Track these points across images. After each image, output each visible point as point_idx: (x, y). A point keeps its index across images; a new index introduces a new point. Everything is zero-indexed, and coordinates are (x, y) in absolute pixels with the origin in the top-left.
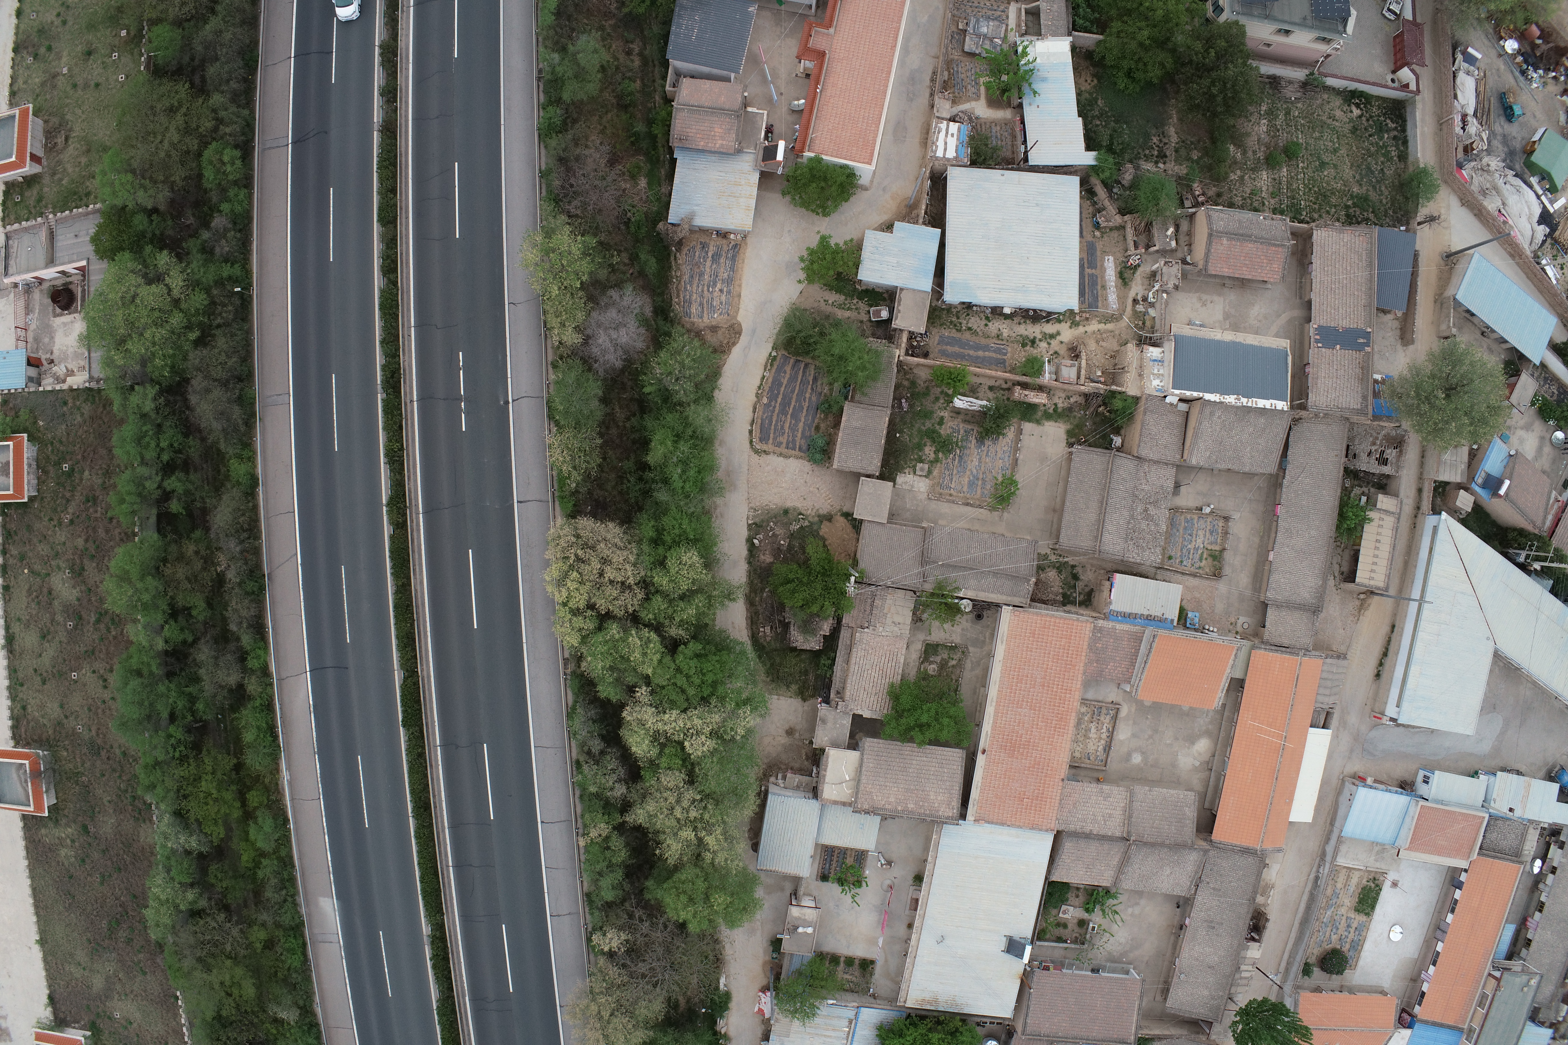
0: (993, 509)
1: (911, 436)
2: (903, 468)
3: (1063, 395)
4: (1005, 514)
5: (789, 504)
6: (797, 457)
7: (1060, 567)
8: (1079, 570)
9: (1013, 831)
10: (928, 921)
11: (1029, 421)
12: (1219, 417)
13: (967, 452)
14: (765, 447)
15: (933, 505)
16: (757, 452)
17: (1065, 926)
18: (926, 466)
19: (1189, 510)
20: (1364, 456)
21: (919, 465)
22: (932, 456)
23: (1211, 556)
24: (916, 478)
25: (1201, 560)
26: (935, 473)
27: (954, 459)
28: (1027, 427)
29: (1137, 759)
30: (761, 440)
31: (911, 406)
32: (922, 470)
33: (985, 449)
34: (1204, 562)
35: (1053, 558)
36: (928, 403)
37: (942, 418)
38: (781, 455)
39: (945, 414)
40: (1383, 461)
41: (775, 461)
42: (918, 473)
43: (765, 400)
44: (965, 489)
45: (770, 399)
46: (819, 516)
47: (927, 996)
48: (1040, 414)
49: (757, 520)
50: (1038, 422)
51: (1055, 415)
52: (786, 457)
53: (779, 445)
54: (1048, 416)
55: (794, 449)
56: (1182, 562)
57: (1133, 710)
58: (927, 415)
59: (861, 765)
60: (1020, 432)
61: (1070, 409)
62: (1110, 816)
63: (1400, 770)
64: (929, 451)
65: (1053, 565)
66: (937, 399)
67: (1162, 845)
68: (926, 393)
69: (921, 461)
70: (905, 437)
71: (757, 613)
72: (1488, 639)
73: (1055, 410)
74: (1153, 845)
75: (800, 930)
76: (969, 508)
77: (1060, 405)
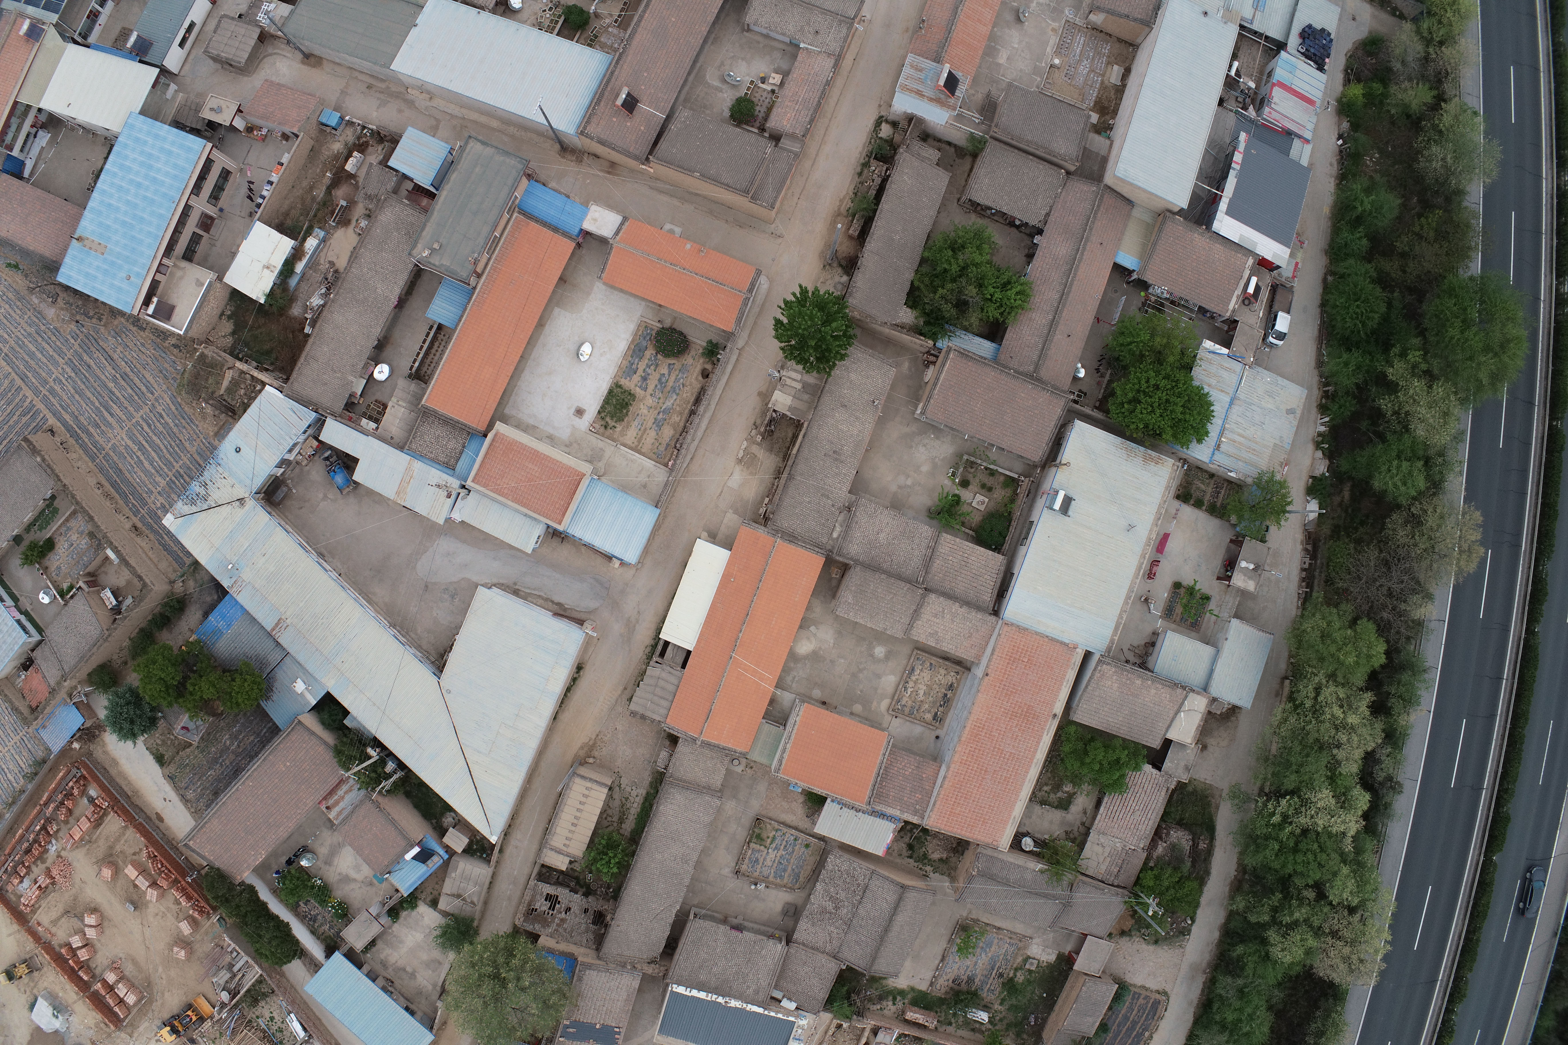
0: (976, 921)
1: (1033, 992)
2: (1047, 967)
3: (885, 1011)
4: (965, 914)
5: (1151, 948)
6: (1135, 986)
7: (924, 859)
8: (905, 853)
9: (1041, 629)
10: (1139, 550)
11: (920, 991)
12: (748, 987)
13: (985, 972)
14: (1158, 996)
15: (1029, 932)
16: (1165, 993)
17: (983, 486)
18: (1027, 966)
19: (778, 886)
20: (575, 909)
21: (1033, 968)
22: (1018, 974)
23: (762, 840)
24: (1038, 957)
25: (774, 838)
26: (1020, 959)
27: (999, 968)
28: (923, 987)
29: (880, 651)
30: (1159, 1002)
31: (1026, 1018)
32: (1032, 964)
33: (969, 973)
34: (771, 835)
35: (929, 868)
36: (1011, 1017)
37: (1001, 1004)
38: (1147, 989)
39: (997, 1007)
40: (552, 900)
41: (1152, 985)
42: (1036, 962)
43: (1147, 1034)
44: (996, 941)
45: (1142, 1034)
46: (1130, 936)
47: (1152, 466)
48: (909, 996)
49: (1181, 938)
50: (913, 989)
51: (896, 994)
52: (1143, 987)
53: (1146, 997)
54: (902, 993)
55: (1135, 993)
56: (795, 840)
57: (875, 703)
58: (1013, 1008)
59: (1169, 726)
60: (931, 984)
61: (881, 998)
62: (936, 616)
63: (563, 552)
64: (1020, 978)
65: (931, 862)
66: (1001, 1020)
67: (889, 574)
68: (1009, 1026)
69: (1030, 971)
70: (1039, 993)
71: (1205, 859)
72: (449, 692)
73: (894, 999)
74: (899, 577)
75: (1252, 566)
76: (997, 924)
77: (890, 1003)
